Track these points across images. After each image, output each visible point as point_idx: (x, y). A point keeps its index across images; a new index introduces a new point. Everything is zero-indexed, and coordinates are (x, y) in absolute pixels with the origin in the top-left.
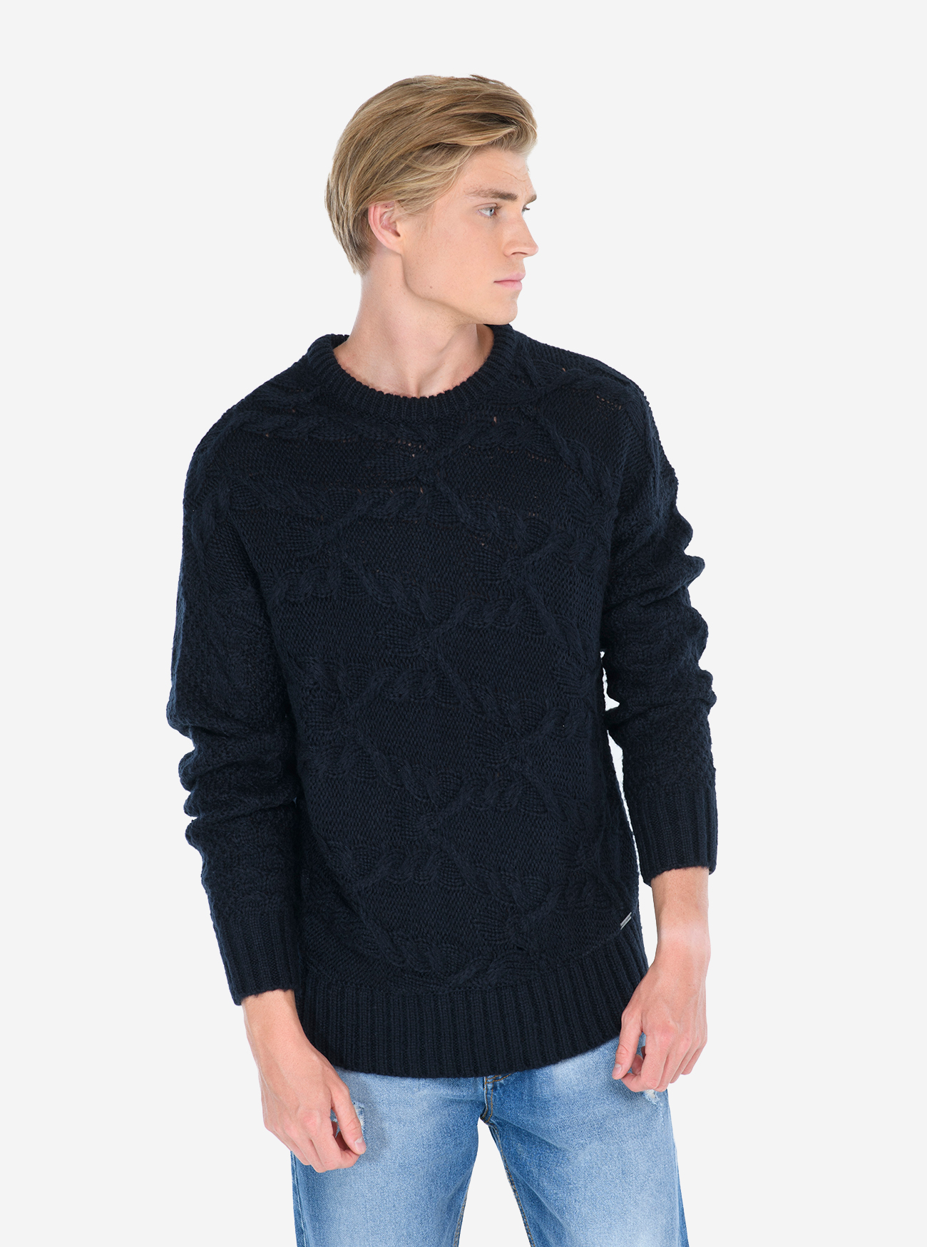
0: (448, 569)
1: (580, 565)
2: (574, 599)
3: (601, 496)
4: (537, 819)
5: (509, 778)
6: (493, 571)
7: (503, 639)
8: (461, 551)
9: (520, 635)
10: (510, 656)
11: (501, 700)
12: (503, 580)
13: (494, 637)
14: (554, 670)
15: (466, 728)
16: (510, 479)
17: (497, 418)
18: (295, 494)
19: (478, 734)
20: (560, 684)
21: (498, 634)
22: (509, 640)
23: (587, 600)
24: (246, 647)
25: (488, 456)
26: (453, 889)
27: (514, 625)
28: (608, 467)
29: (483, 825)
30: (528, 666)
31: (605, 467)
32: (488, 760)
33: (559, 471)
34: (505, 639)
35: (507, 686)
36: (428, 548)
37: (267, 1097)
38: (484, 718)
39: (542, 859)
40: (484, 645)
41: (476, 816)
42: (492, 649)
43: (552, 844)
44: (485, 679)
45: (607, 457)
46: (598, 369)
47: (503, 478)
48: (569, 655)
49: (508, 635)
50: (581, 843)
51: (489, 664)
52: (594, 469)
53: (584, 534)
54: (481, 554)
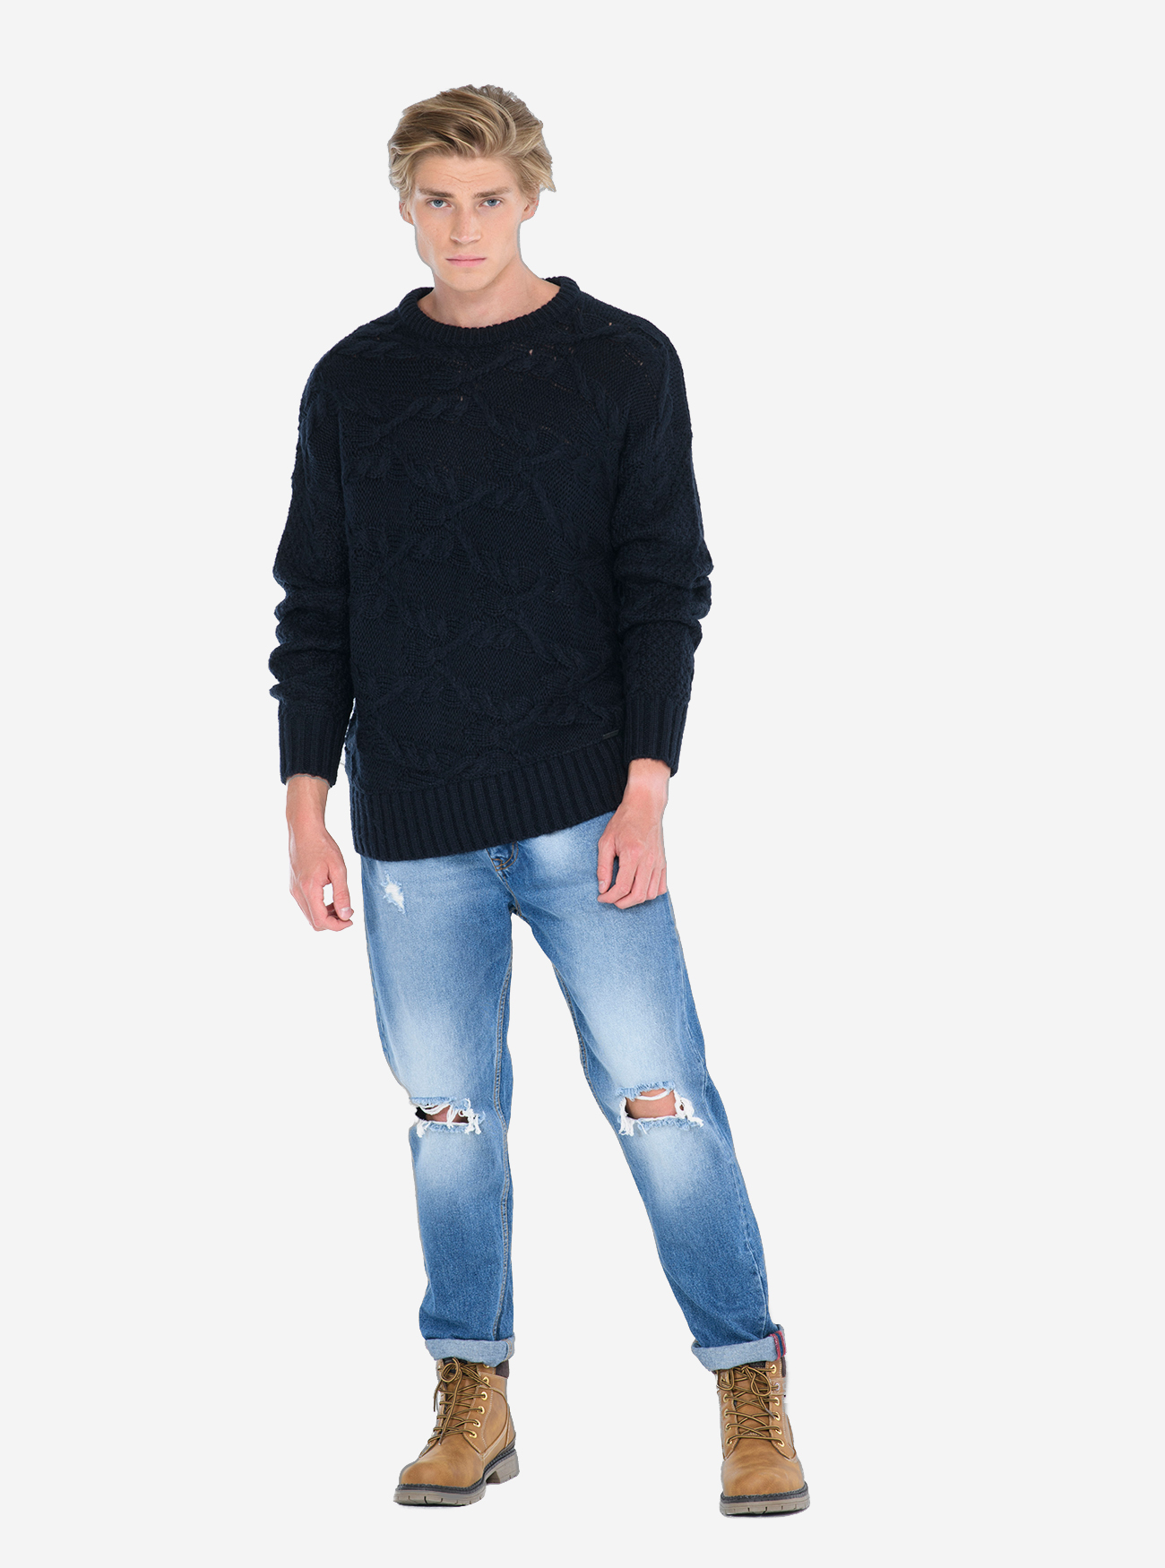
0: (473, 461)
1: (579, 475)
4: (525, 657)
5: (504, 625)
8: (484, 448)
11: (503, 565)
12: (514, 474)
14: (549, 548)
17: (533, 351)
20: (553, 559)
28: (618, 407)
31: (615, 407)
35: (510, 555)
36: (458, 443)
41: (474, 652)
42: (500, 526)
44: (492, 548)
45: (619, 399)
52: (607, 406)
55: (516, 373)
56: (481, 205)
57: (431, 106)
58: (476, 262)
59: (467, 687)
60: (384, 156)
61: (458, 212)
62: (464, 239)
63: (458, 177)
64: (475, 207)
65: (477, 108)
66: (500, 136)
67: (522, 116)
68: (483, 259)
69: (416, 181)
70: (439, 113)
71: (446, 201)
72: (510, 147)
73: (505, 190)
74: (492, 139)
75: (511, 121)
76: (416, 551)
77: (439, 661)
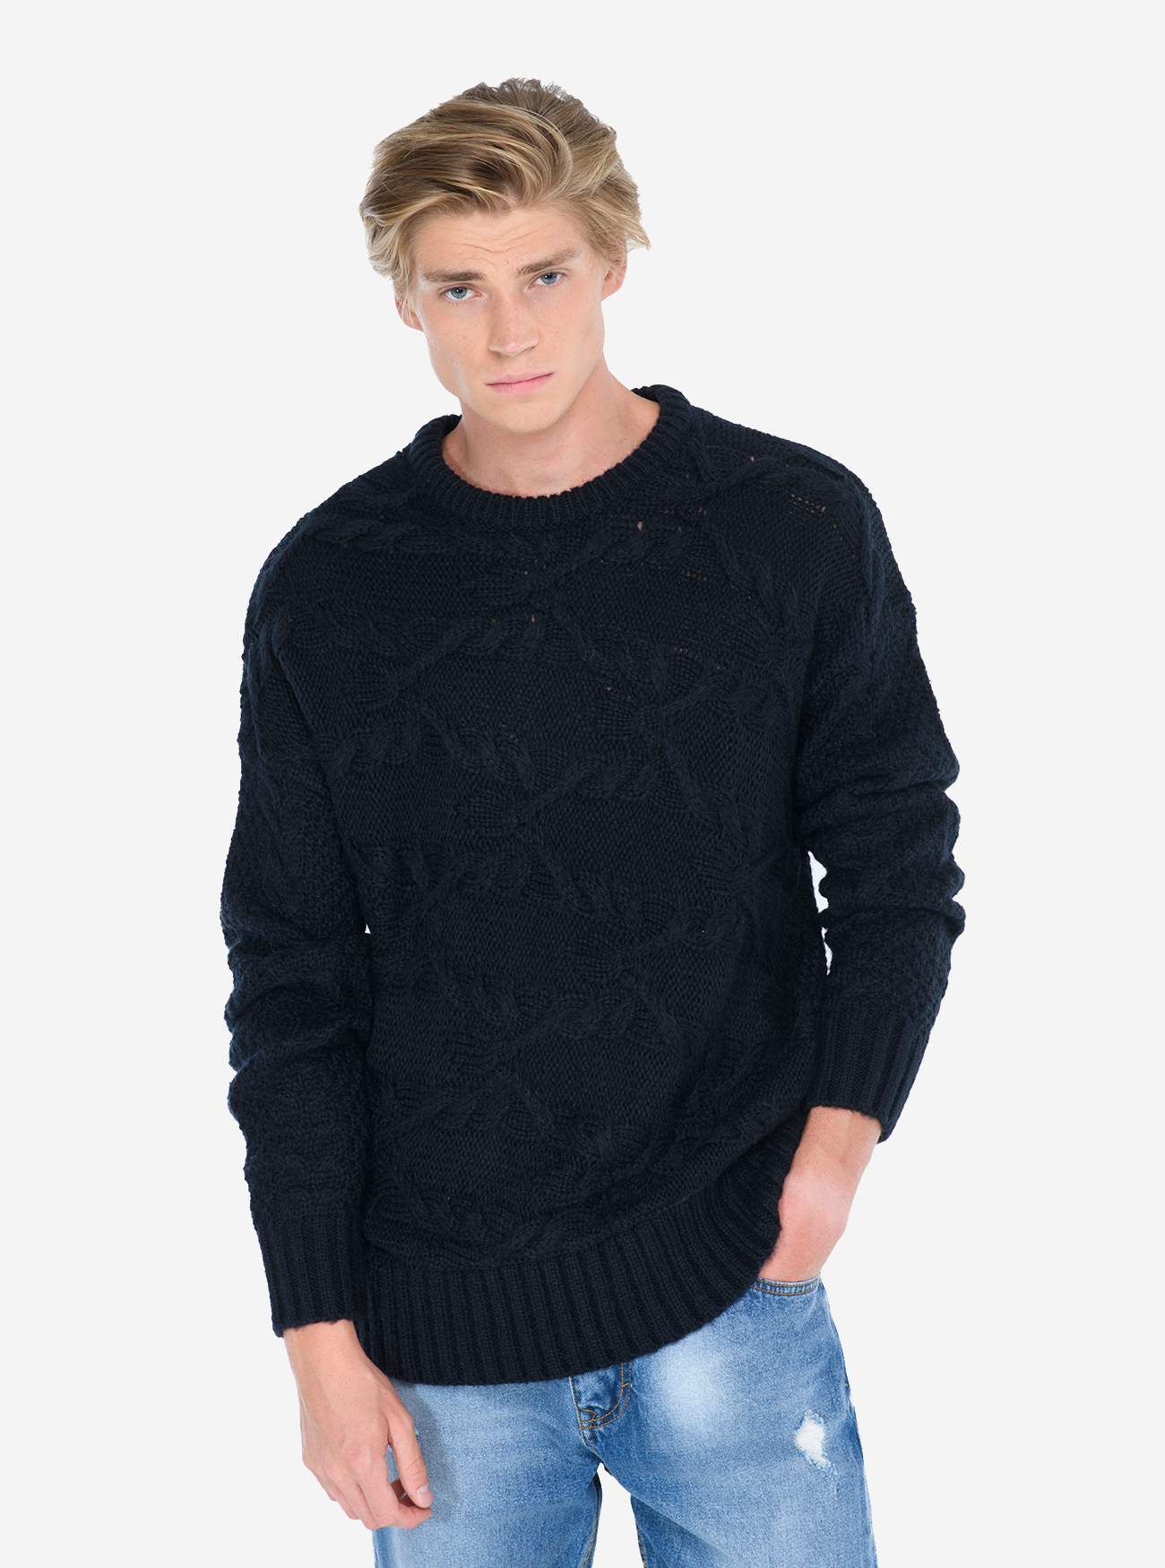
0: (560, 722)
1: (746, 718)
2: (735, 762)
3: (783, 626)
4: (648, 1051)
5: (617, 997)
6: (621, 724)
7: (629, 813)
8: (579, 699)
9: (651, 809)
10: (636, 836)
11: (617, 893)
12: (632, 736)
13: (616, 811)
14: (694, 858)
15: (564, 932)
16: (653, 603)
17: (643, 524)
18: (371, 626)
19: (581, 941)
20: (702, 875)
21: (621, 807)
22: (637, 815)
23: (754, 765)
24: (304, 823)
25: (626, 573)
26: (522, 1138)
27: (644, 796)
28: (796, 588)
29: (576, 1058)
30: (659, 850)
31: (791, 589)
32: (592, 974)
33: (723, 594)
34: (631, 813)
35: (628, 876)
36: (534, 693)
37: (305, 1423)
38: (592, 918)
39: (648, 1104)
40: (602, 820)
41: (567, 1047)
42: (612, 827)
43: (665, 1087)
44: (599, 866)
45: (795, 575)
46: (800, 456)
47: (643, 602)
48: (720, 837)
49: (635, 808)
50: (697, 1086)
51: (605, 847)
52: (776, 591)
53: (754, 676)
54: (606, 702)
55: (622, 565)
56: (532, 285)
57: (422, 137)
58: (536, 383)
59: (551, 1109)
60: (358, 230)
61: (495, 306)
62: (511, 348)
63: (486, 245)
64: (521, 291)
65: (500, 128)
66: (547, 169)
67: (579, 125)
68: (549, 375)
69: (417, 261)
70: (437, 147)
71: (472, 287)
72: (565, 182)
73: (570, 254)
74: (534, 178)
75: (559, 137)
76: (469, 882)
77: (504, 1064)
